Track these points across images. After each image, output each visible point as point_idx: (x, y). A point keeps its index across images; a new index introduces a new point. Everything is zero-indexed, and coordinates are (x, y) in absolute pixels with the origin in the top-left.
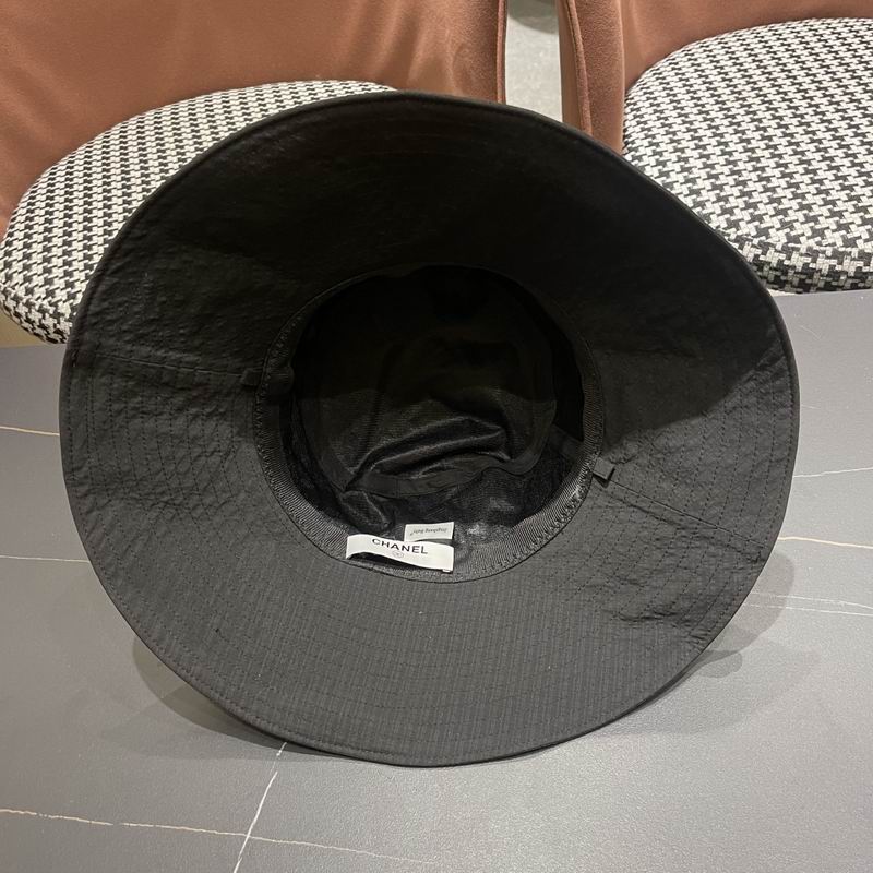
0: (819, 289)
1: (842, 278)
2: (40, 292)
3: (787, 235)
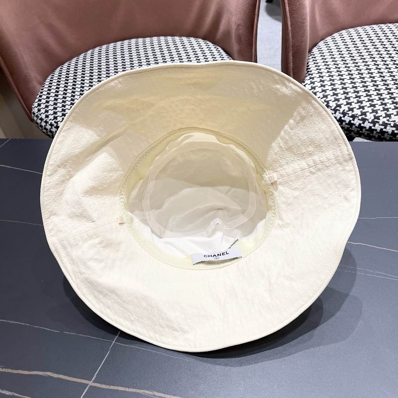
2: (51, 117)
3: (374, 115)
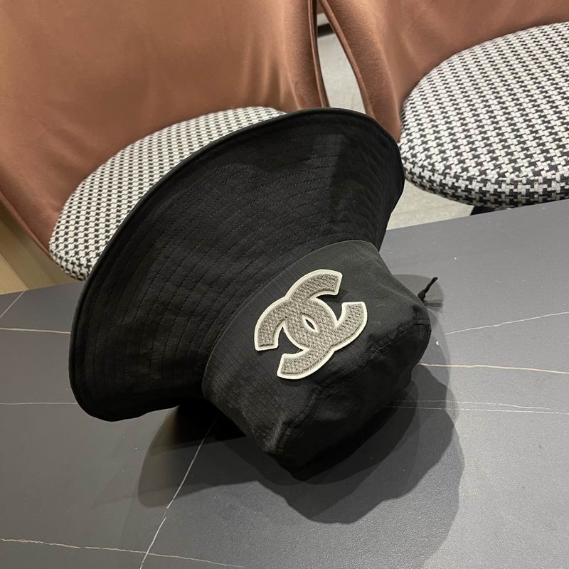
0: (524, 205)
1: (536, 196)
2: (72, 253)
3: (498, 173)
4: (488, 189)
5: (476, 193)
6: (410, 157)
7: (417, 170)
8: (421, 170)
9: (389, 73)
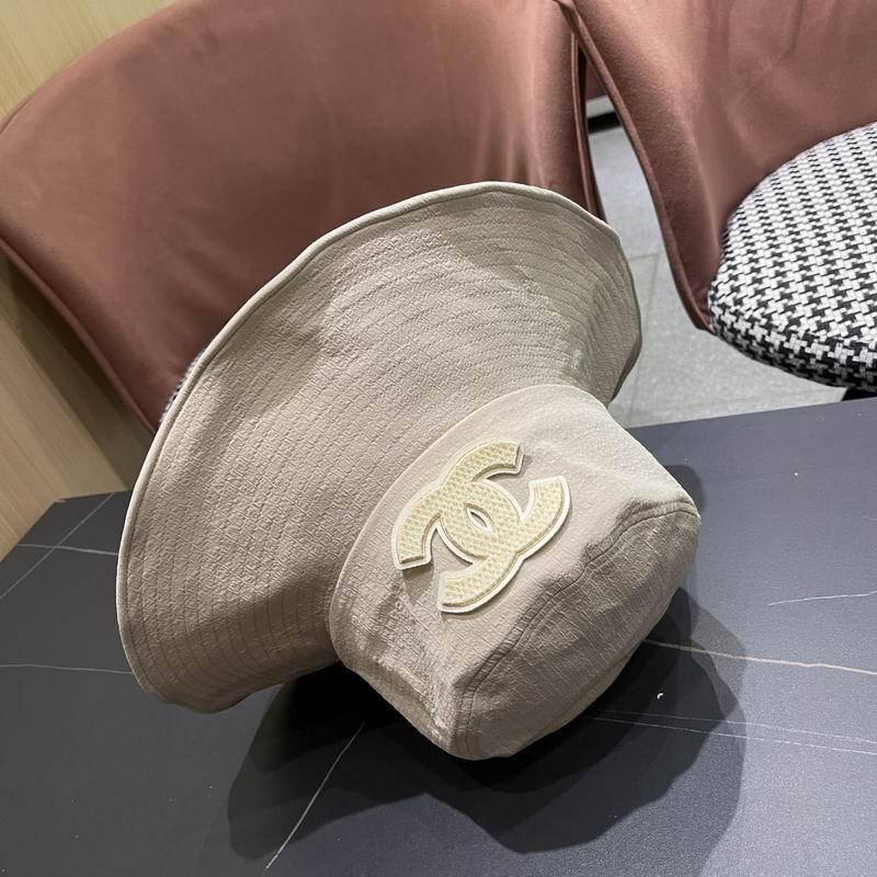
4: (861, 360)
5: (842, 366)
6: (731, 304)
7: (742, 326)
8: (749, 325)
9: (701, 168)
